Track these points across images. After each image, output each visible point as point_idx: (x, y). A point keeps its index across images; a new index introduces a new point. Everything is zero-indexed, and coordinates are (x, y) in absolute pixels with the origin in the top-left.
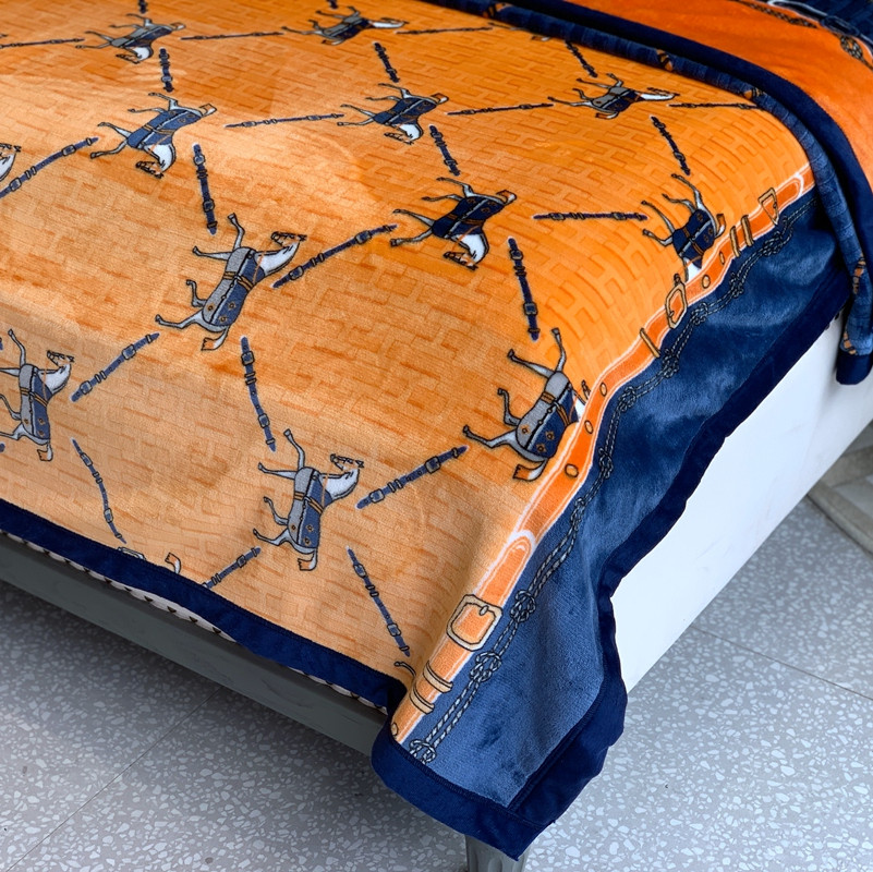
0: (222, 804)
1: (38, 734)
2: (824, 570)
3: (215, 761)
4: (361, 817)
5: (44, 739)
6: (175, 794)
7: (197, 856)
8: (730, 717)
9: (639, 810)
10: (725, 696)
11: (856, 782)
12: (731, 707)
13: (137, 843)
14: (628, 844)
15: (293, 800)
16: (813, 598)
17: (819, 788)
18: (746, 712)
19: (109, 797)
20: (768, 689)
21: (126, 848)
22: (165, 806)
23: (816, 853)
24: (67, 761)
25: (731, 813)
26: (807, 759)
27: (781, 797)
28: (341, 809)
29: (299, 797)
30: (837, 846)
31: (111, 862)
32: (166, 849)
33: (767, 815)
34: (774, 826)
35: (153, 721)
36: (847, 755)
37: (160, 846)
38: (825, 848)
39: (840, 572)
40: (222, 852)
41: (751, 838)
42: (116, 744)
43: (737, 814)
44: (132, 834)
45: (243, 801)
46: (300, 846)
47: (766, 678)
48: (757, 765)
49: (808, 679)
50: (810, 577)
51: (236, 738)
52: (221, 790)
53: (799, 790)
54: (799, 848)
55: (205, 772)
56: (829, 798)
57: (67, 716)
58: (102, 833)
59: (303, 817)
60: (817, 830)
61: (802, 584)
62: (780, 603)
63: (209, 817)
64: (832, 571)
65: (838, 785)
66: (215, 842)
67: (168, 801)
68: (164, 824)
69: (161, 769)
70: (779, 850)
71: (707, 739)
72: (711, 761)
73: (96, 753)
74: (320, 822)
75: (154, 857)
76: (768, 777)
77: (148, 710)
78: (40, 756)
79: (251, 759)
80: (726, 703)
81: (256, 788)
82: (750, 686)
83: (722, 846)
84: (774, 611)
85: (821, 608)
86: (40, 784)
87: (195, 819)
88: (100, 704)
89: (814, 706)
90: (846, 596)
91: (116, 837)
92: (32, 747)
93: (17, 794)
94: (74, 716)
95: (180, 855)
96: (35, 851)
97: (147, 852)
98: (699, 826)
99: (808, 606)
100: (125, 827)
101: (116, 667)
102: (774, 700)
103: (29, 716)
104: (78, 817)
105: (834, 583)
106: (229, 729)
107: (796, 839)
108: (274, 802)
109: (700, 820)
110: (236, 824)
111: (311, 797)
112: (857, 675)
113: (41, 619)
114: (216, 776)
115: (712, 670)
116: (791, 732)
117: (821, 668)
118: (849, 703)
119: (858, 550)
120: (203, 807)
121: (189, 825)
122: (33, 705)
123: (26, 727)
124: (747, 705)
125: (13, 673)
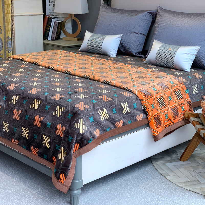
0: (39, 191)
1: (16, 181)
2: (150, 174)
6: (33, 190)
8: (123, 190)
9: (102, 198)
10: (124, 187)
11: (139, 199)
12: (124, 189)
14: (98, 202)
15: (50, 192)
16: (146, 178)
17: (133, 199)
19: (23, 189)
20: (131, 187)
21: (23, 195)
24: (19, 185)
25: (117, 200)
26: (133, 196)
27: (126, 199)
28: (56, 194)
34: (122, 202)
35: (33, 182)
36: (140, 196)
37: (28, 195)
40: (36, 196)
42: (27, 184)
44: (24, 193)
45: (42, 192)
46: (48, 197)
47: (132, 186)
48: (124, 195)
49: (139, 187)
50: (147, 175)
51: (45, 185)
53: (129, 199)
55: (38, 188)
58: (20, 193)
59: (50, 194)
61: (145, 176)
62: (140, 178)
64: (152, 175)
65: (136, 199)
67: (31, 190)
68: (29, 193)
69: (32, 187)
71: (118, 192)
72: (117, 194)
73: (23, 184)
74: (52, 195)
75: (26, 196)
76: (125, 197)
77: (33, 180)
78: (15, 184)
79: (46, 187)
82: (129, 187)
86: (14, 187)
88: (27, 179)
89: (138, 190)
90: (152, 178)
91: (22, 193)
93: (10, 188)
94: (22, 180)
95: (30, 196)
101: (31, 175)
102: (132, 189)
103: (16, 179)
105: (151, 176)
108: (47, 192)
109: (111, 201)
110: (40, 194)
111: (53, 192)
112: (148, 187)
114: (40, 188)
115: (124, 184)
116: (132, 192)
117: (142, 186)
118: (144, 190)
119: (158, 172)
120: (36, 192)
121: (33, 193)
123: (14, 181)
124: (127, 189)
125: (15, 175)
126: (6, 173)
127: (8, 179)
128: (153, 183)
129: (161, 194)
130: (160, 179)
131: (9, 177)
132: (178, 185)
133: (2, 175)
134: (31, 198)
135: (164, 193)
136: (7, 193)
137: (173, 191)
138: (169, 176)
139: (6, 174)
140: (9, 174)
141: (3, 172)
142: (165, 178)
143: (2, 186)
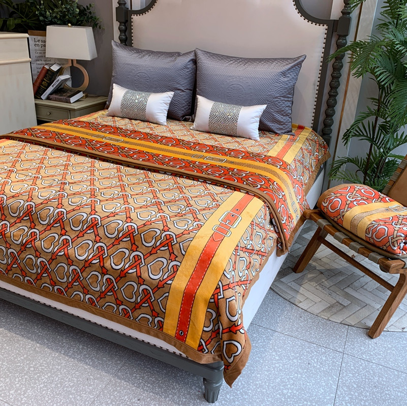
0: (140, 383)
1: (90, 369)
2: (275, 304)
3: (137, 371)
4: (176, 383)
5: (91, 370)
6: (128, 382)
7: (136, 399)
8: (261, 345)
10: (259, 340)
11: (293, 359)
12: (261, 342)
13: (120, 397)
14: (243, 382)
15: (158, 380)
17: (285, 362)
18: (264, 343)
19: (111, 385)
20: (268, 337)
21: (117, 399)
22: (125, 385)
23: (288, 379)
24: (98, 376)
25: (266, 371)
26: (281, 354)
27: (277, 365)
28: (171, 381)
29: (159, 379)
30: (292, 377)
31: (114, 403)
32: (128, 398)
33: (274, 370)
34: (277, 373)
35: (119, 362)
36: (290, 352)
37: (126, 397)
38: (290, 377)
39: (279, 304)
40: (142, 397)
41: (272, 377)
42: (111, 369)
43: (267, 371)
44: (118, 394)
45: (145, 382)
46: (162, 393)
47: (267, 334)
48: (270, 357)
49: (277, 333)
51: (141, 364)
52: (139, 379)
53: (280, 363)
54: (283, 378)
55: (134, 375)
56: (288, 364)
57: (96, 363)
58: (110, 395)
59: (161, 385)
60: (287, 373)
61: (271, 308)
62: (267, 314)
63: (137, 387)
65: (289, 360)
66: (140, 394)
67: (126, 384)
68: (126, 391)
69: (123, 375)
70: (279, 379)
71: (257, 352)
72: (259, 358)
73: (106, 372)
74: (166, 385)
75: (125, 401)
76: (273, 360)
77: (117, 359)
78: (91, 375)
79: (145, 370)
80: (259, 341)
81: (148, 378)
82: (264, 336)
83: (266, 380)
84: (266, 316)
85: (276, 314)
86: (92, 383)
87: (134, 388)
88: (105, 359)
89: (280, 340)
90: (282, 310)
91: (114, 396)
92: (88, 373)
93: (86, 387)
94: (98, 363)
95: (132, 399)
96: (93, 402)
97: (123, 399)
98: (259, 375)
99: (273, 314)
100: (116, 393)
101: (107, 348)
102: (270, 340)
103: (86, 363)
104: (103, 391)
105: (278, 307)
106: (139, 362)
107: (282, 376)
108: (153, 381)
109: (259, 374)
110: (145, 389)
111: (162, 379)
112: (288, 331)
113: (86, 337)
114: (138, 376)
115: (254, 333)
116: (276, 347)
117: (280, 330)
118: (288, 338)
119: (282, 298)
120: (136, 385)
121: (133, 390)
122: (87, 361)
123: (86, 367)
124: (264, 341)
125: (81, 353)
126: (63, 352)
127: (73, 366)
128: (289, 320)
129: (313, 341)
130: (293, 311)
131: (73, 360)
132: (322, 317)
133: (59, 360)
134: (134, 403)
135: (316, 337)
136: (88, 401)
137: (323, 330)
138: (301, 302)
139: (64, 354)
140: (70, 354)
141: (57, 352)
142: (298, 308)
143: (72, 387)
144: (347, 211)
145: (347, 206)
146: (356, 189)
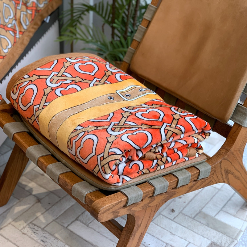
144: (43, 108)
145: (45, 97)
146: (67, 64)
